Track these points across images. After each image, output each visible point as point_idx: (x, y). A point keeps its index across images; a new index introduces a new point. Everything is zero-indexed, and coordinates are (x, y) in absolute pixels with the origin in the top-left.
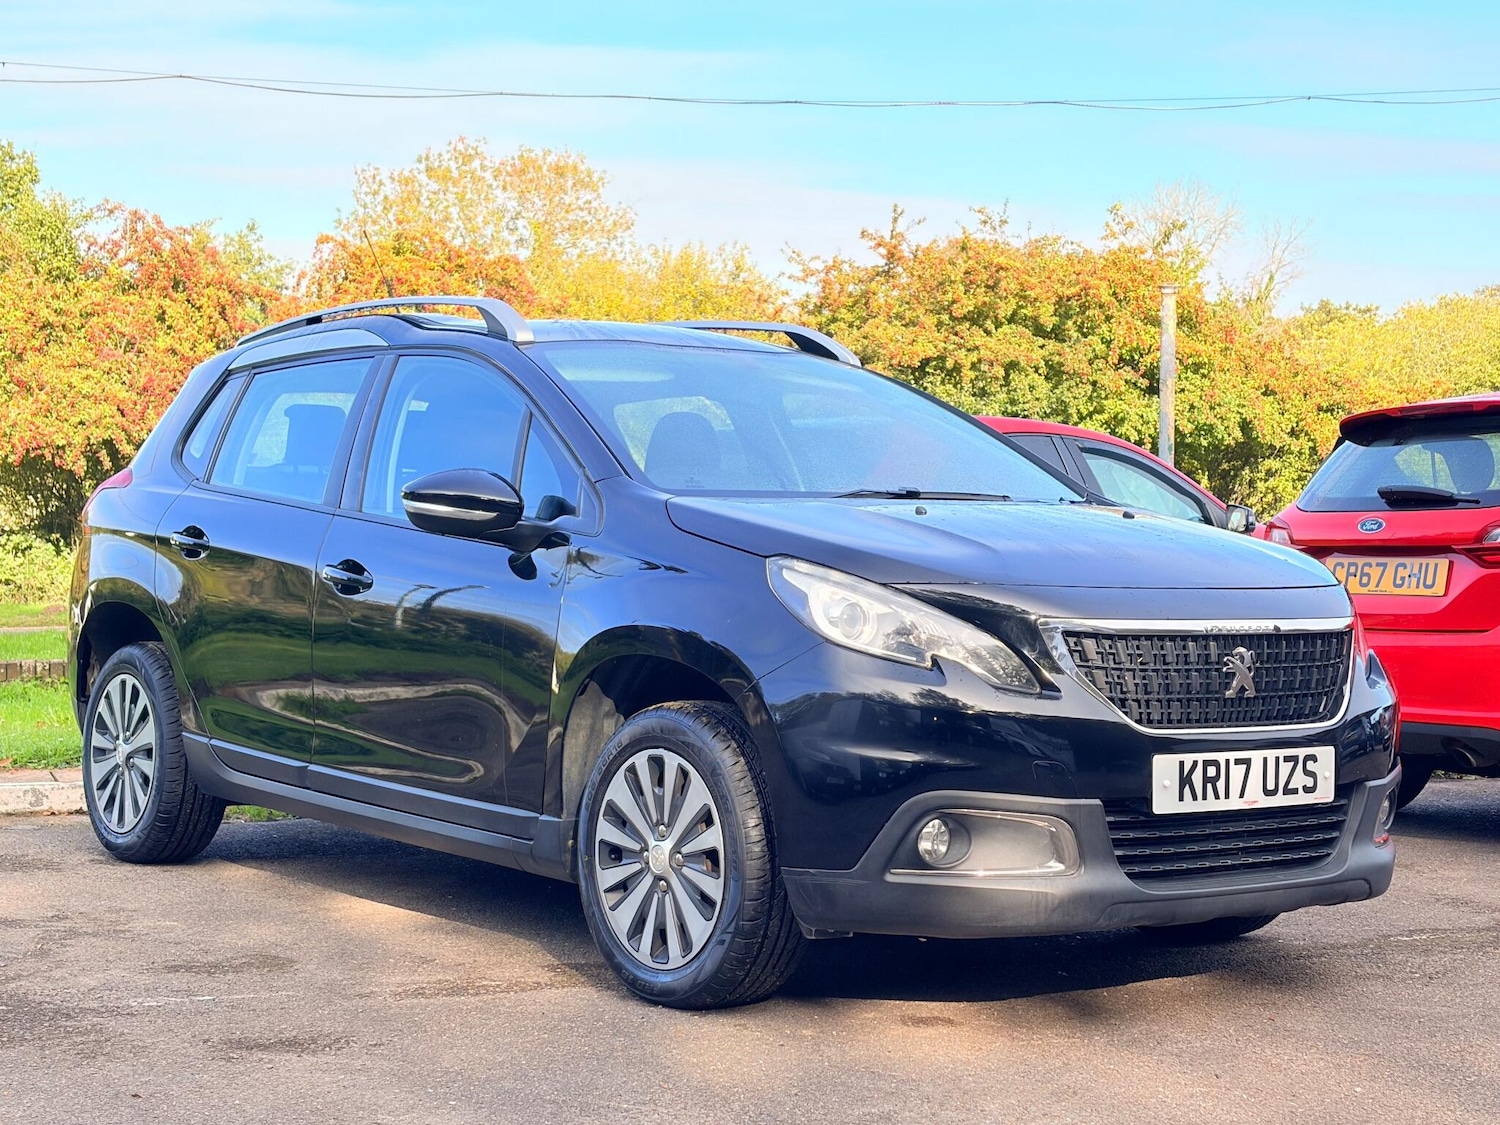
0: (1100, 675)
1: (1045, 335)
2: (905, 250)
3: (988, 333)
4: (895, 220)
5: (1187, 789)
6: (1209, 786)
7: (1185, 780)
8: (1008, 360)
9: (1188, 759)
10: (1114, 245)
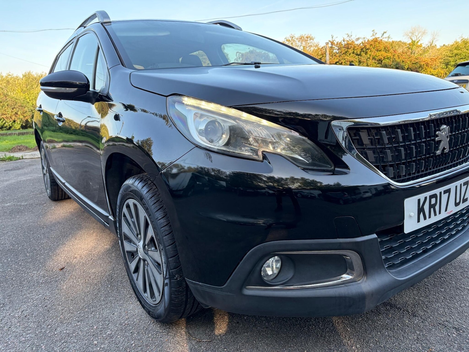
0: (370, 153)
1: (359, 55)
2: (335, 43)
3: (348, 56)
4: (332, 38)
5: (422, 215)
6: (432, 209)
7: (421, 210)
8: (351, 61)
9: (422, 197)
10: (374, 37)
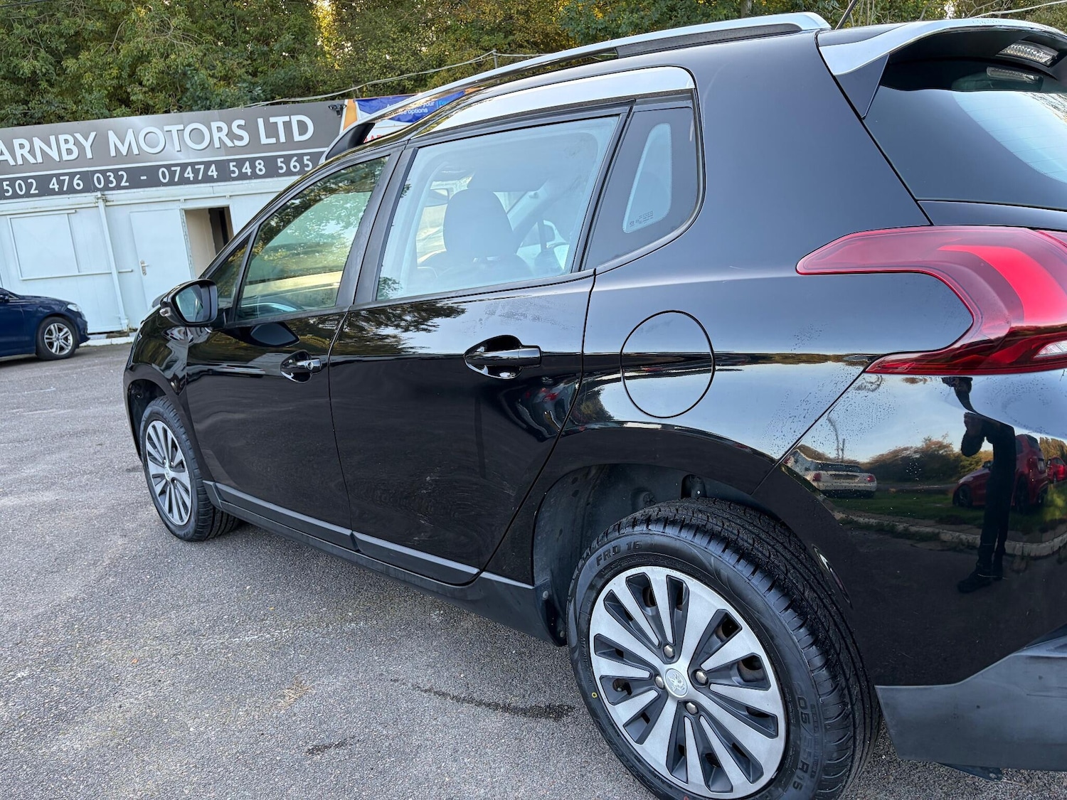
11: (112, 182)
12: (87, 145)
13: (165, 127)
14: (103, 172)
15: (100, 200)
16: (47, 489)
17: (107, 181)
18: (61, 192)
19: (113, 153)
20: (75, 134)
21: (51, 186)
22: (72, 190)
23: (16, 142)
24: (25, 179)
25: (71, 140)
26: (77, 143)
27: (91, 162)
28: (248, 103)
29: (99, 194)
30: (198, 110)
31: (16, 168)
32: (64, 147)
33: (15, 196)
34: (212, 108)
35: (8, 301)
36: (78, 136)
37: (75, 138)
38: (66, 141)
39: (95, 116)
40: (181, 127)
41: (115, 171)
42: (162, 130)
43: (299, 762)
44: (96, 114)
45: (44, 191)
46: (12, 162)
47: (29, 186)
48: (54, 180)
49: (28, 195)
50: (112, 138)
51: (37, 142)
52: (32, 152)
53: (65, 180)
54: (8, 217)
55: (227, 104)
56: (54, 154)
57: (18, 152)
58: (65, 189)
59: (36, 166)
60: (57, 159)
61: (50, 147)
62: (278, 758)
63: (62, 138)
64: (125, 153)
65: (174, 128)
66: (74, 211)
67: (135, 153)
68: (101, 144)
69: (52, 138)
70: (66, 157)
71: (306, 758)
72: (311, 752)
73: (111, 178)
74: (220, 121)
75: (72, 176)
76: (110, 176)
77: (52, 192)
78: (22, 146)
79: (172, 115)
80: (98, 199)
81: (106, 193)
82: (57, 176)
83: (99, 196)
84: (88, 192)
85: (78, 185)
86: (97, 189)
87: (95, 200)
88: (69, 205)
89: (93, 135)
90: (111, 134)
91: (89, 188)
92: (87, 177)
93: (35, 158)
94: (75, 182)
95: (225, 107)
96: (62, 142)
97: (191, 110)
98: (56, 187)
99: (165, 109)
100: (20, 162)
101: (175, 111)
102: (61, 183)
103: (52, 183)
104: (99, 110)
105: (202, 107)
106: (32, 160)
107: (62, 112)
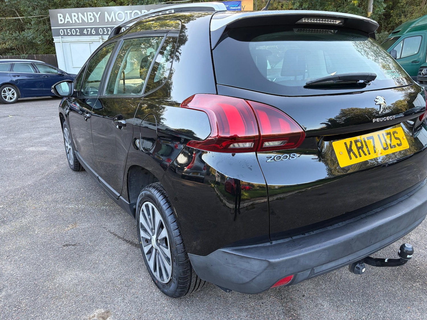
11: (105, 32)
12: (97, 17)
13: (125, 11)
14: (103, 28)
15: (101, 39)
16: (45, 146)
17: (104, 32)
18: (87, 35)
19: (106, 21)
20: (93, 12)
21: (84, 32)
22: (91, 34)
23: (73, 14)
24: (75, 29)
25: (92, 15)
26: (94, 16)
27: (99, 24)
28: (157, 2)
29: (100, 36)
30: (139, 5)
31: (72, 24)
32: (89, 17)
33: (72, 35)
34: (144, 4)
35: (63, 75)
36: (95, 13)
37: (93, 13)
38: (90, 15)
39: (101, 5)
40: (131, 11)
41: (107, 28)
42: (124, 12)
43: (59, 248)
44: (102, 4)
45: (82, 34)
46: (71, 22)
47: (76, 32)
48: (85, 30)
49: (76, 35)
50: (106, 15)
51: (80, 15)
52: (78, 18)
53: (89, 30)
54: (69, 43)
55: (149, 3)
56: (86, 20)
57: (73, 18)
58: (89, 34)
59: (79, 24)
60: (87, 22)
61: (84, 16)
62: (54, 246)
63: (89, 13)
64: (110, 21)
65: (128, 12)
66: (91, 42)
67: (114, 21)
68: (102, 17)
69: (85, 14)
70: (90, 21)
71: (62, 247)
72: (64, 246)
73: (105, 31)
74: (145, 10)
75: (92, 28)
76: (105, 30)
77: (84, 35)
78: (75, 16)
79: (129, 6)
80: (100, 38)
81: (103, 36)
82: (87, 28)
83: (101, 37)
84: (97, 35)
85: (94, 32)
86: (100, 35)
87: (99, 39)
88: (90, 40)
89: (99, 13)
90: (106, 13)
91: (97, 34)
92: (97, 29)
93: (79, 20)
94: (93, 31)
95: (148, 4)
96: (89, 15)
97: (136, 5)
98: (86, 33)
99: (128, 4)
100: (74, 22)
101: (131, 4)
102: (88, 31)
103: (84, 31)
104: (103, 3)
105: (140, 4)
106: (78, 22)
107: (91, 3)
